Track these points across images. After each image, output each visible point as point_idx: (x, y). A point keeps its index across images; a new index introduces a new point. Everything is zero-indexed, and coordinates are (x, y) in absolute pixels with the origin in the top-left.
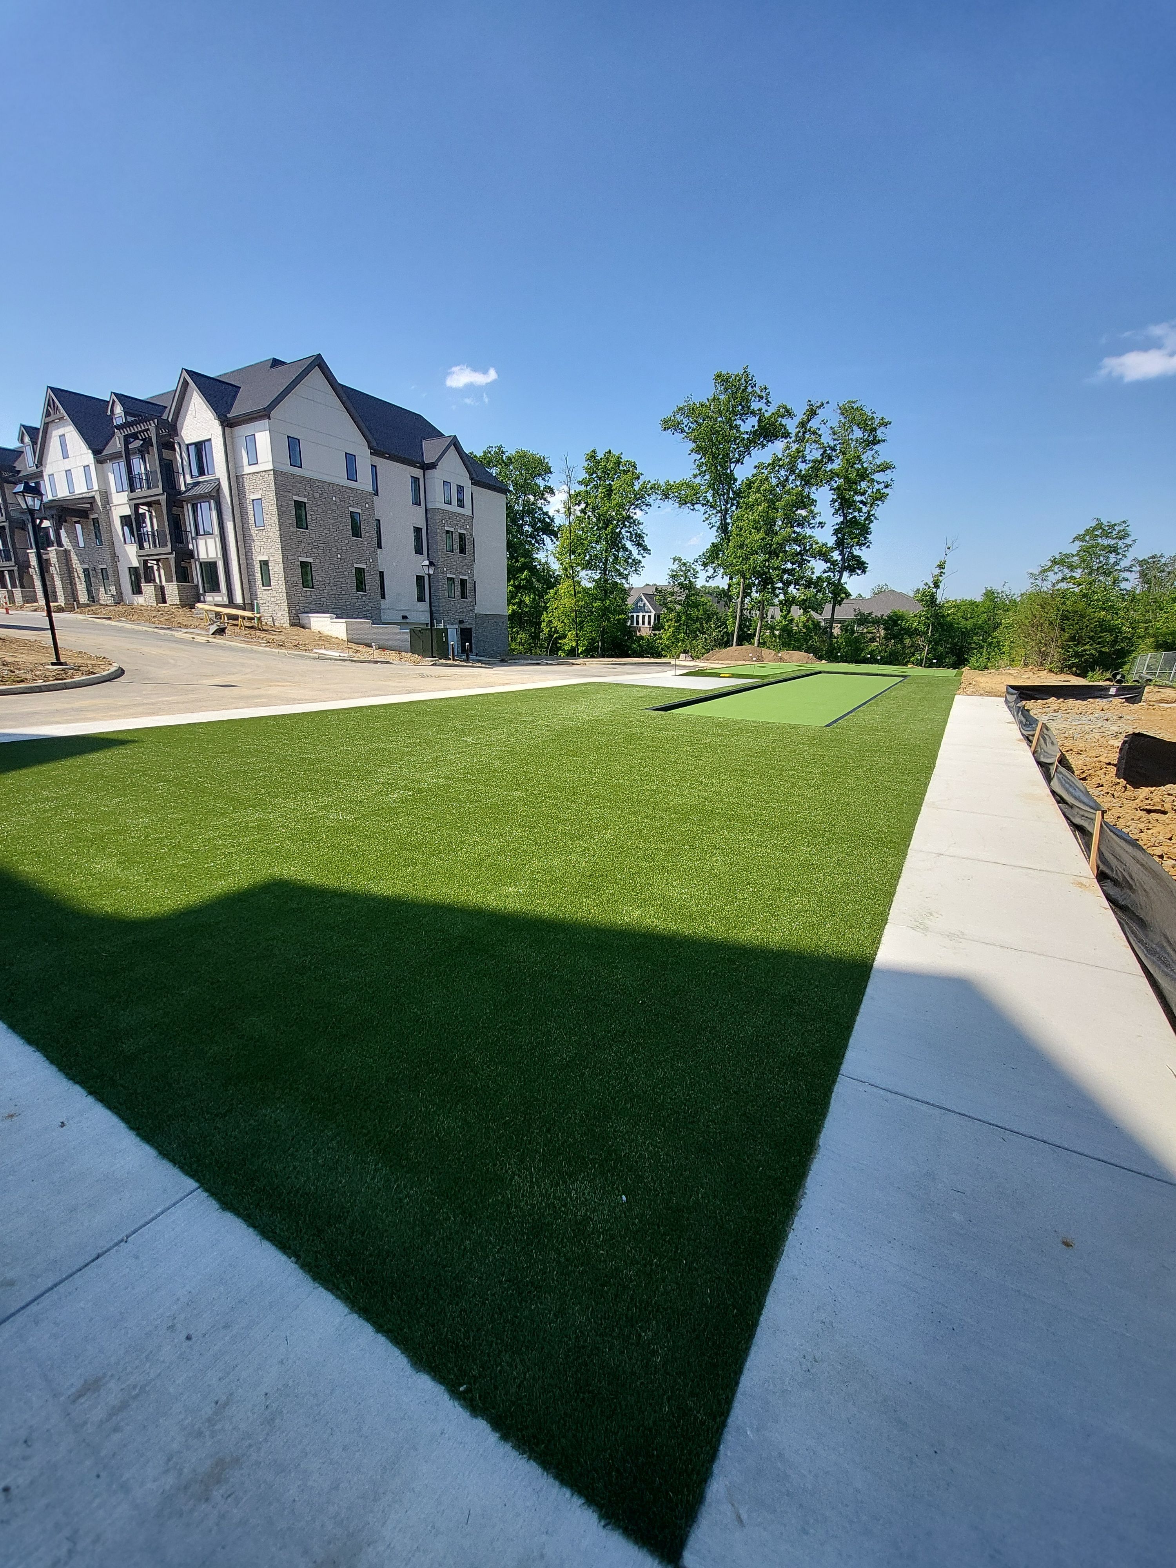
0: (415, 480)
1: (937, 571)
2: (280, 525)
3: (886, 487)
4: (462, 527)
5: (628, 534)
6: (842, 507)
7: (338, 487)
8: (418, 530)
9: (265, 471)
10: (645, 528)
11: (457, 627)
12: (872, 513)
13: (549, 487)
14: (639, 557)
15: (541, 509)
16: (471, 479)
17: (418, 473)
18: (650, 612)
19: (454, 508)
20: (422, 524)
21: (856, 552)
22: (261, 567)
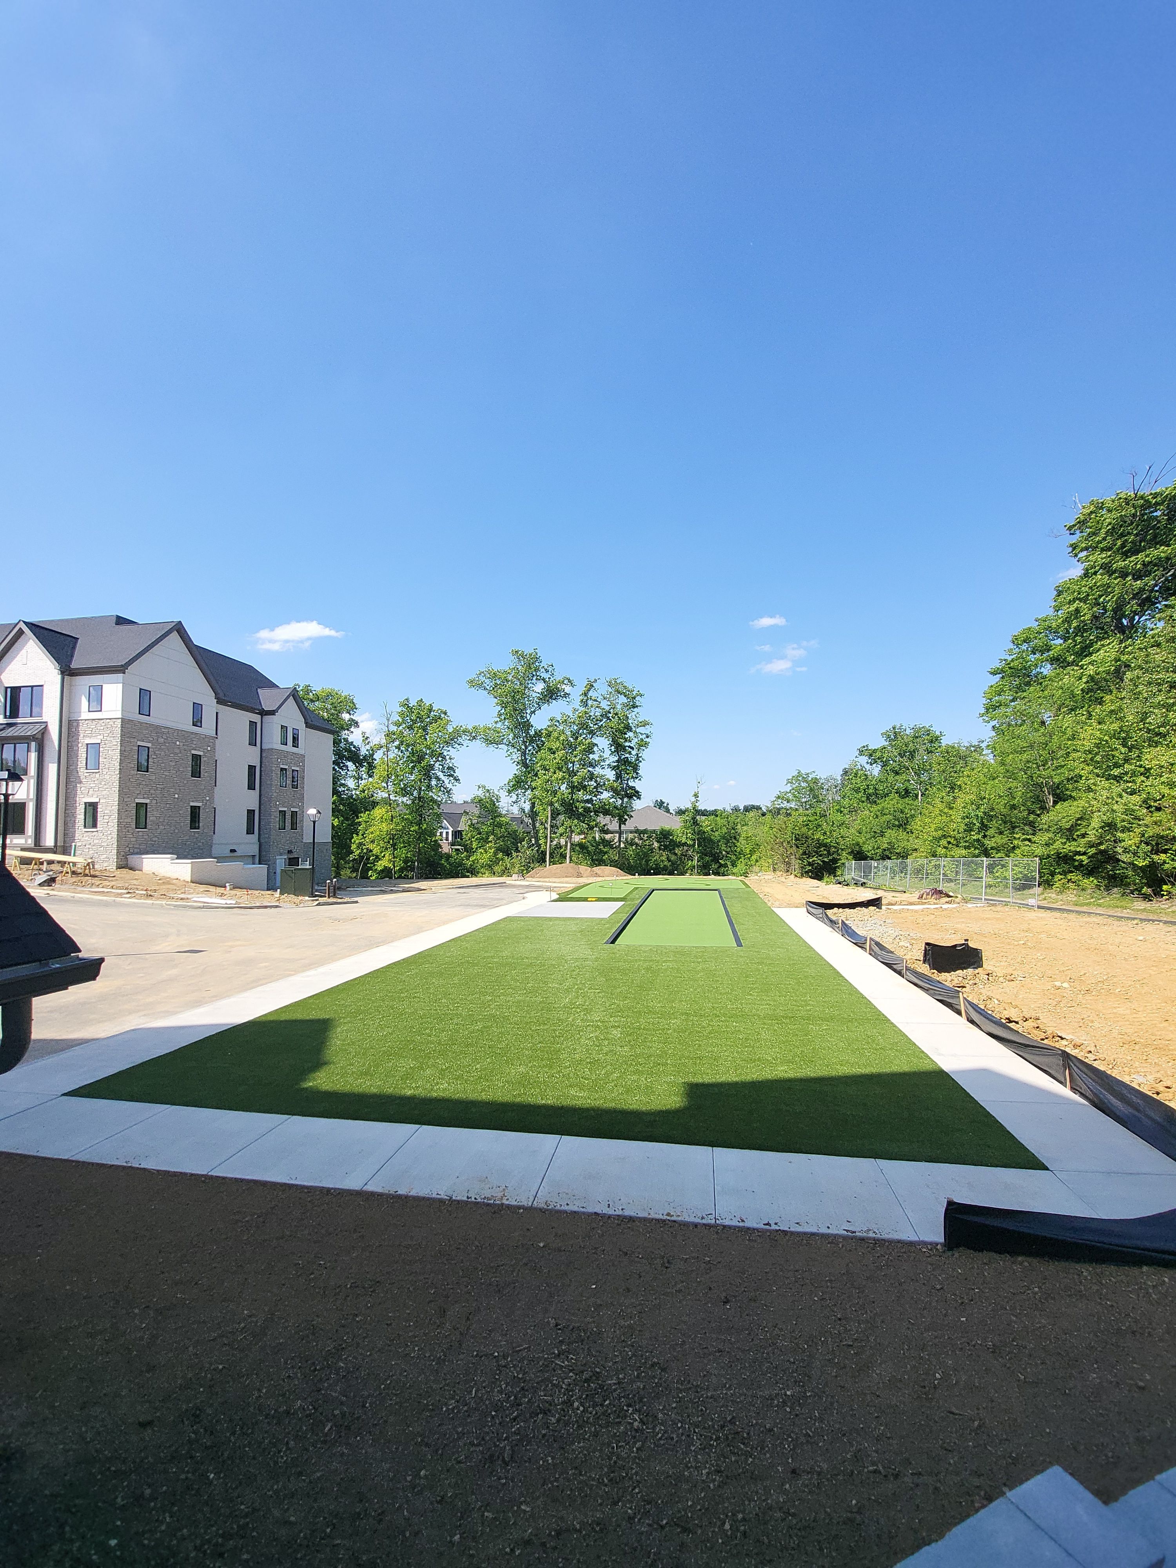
0: (253, 724)
1: (693, 799)
2: (120, 769)
3: (647, 737)
4: (295, 765)
5: (441, 767)
6: (617, 751)
7: (183, 733)
8: (252, 769)
9: (110, 719)
10: (455, 763)
11: (286, 857)
12: (640, 755)
13: (353, 720)
14: (450, 786)
15: (346, 740)
16: (306, 723)
17: (256, 718)
18: (448, 828)
19: (289, 748)
20: (256, 762)
21: (631, 783)
22: (85, 809)
